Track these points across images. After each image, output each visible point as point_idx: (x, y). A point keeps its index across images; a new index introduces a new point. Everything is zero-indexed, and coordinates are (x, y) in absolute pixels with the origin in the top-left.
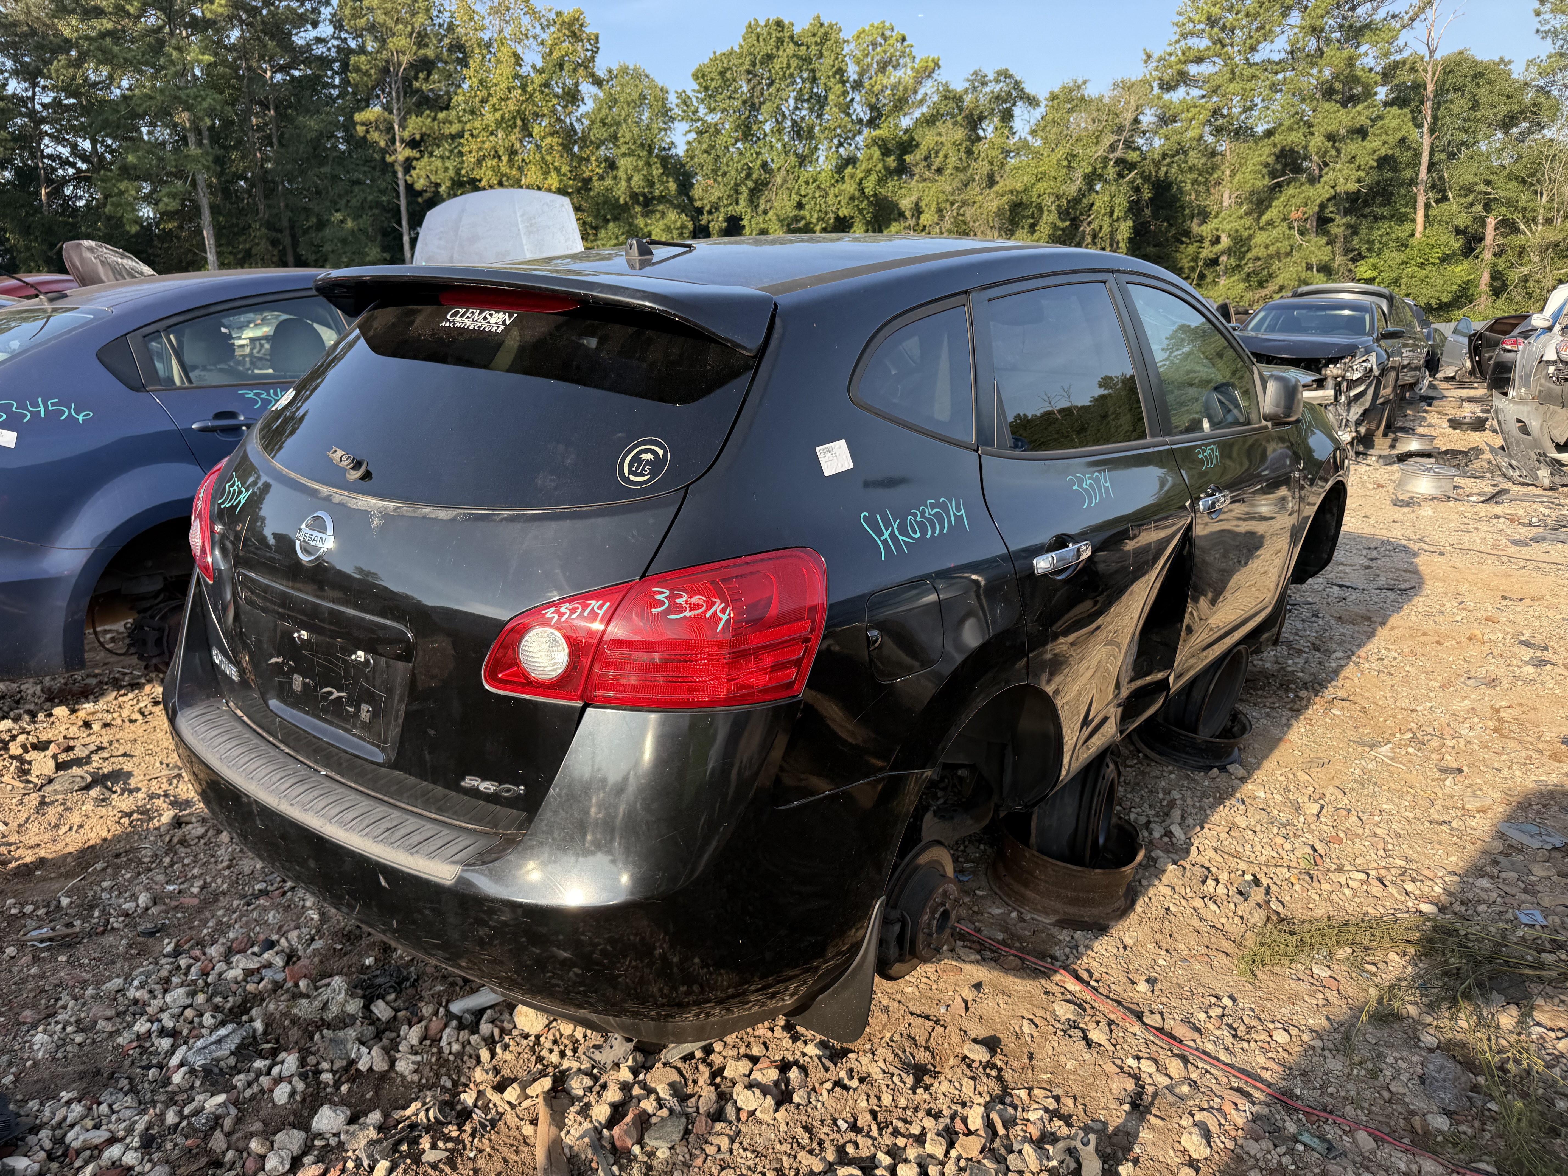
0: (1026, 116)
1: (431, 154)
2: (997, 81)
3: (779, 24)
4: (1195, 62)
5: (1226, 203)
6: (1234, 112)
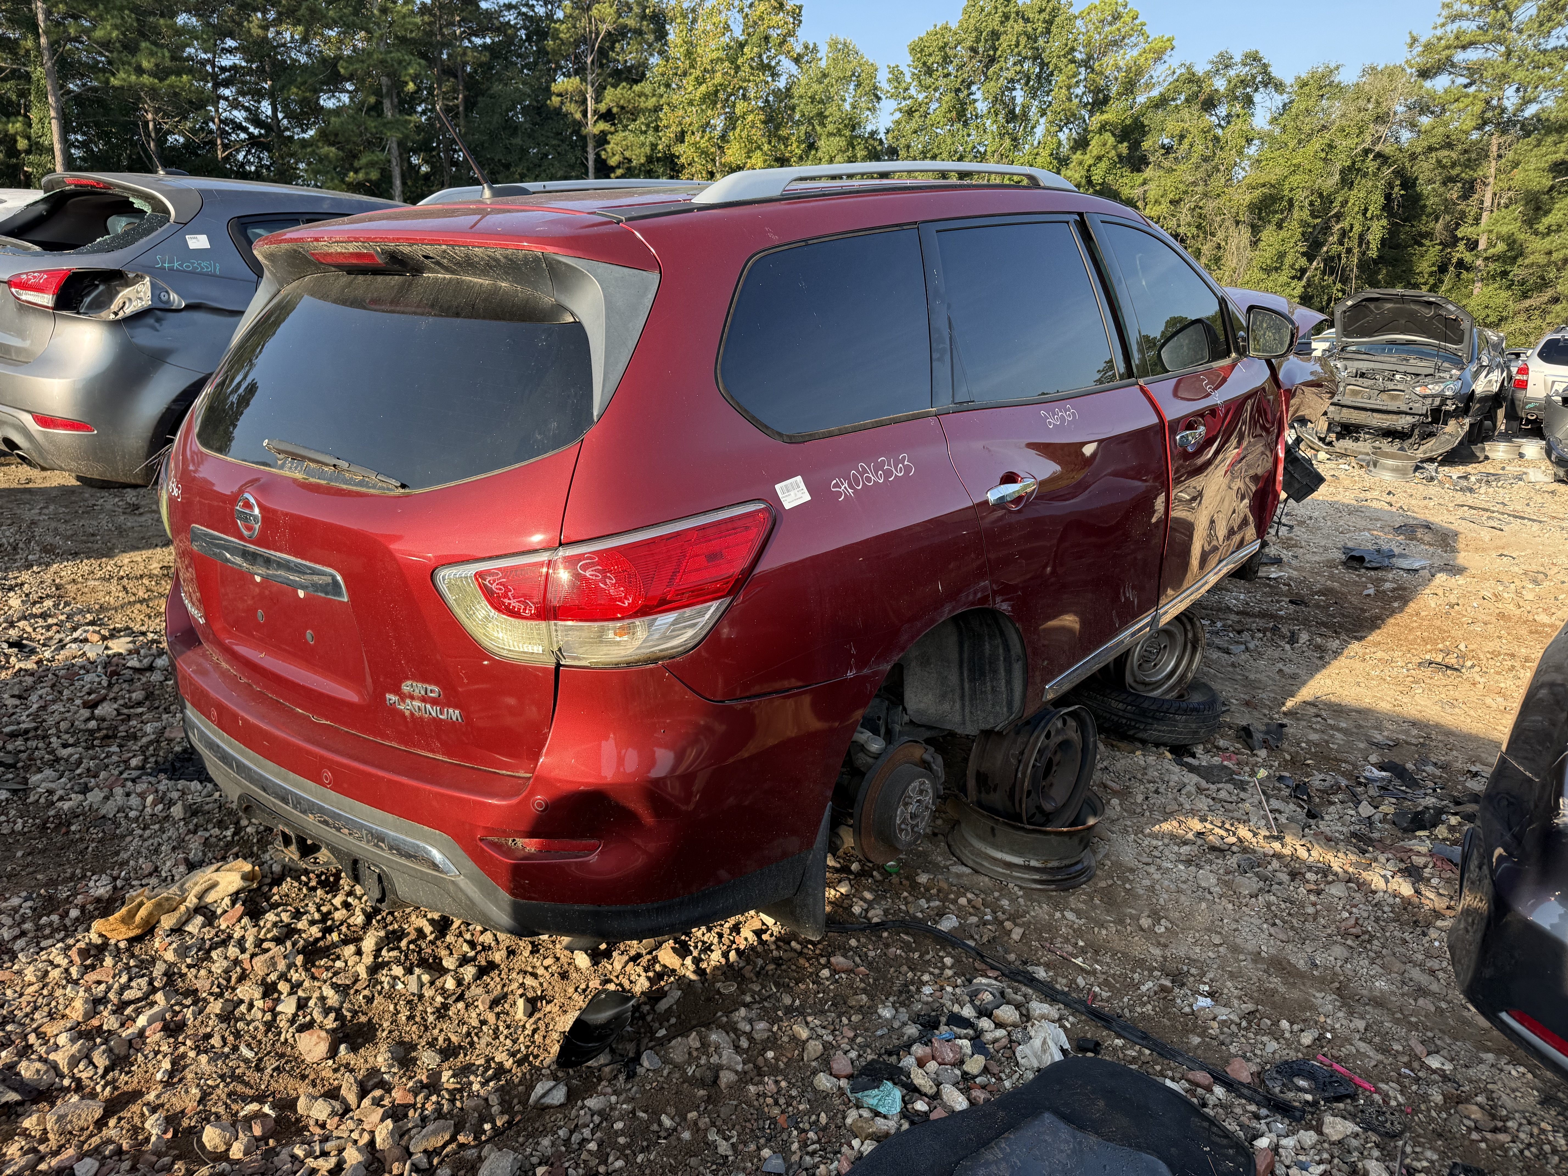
0: (1268, 104)
1: (625, 127)
2: (1244, 63)
4: (1464, 48)
5: (1487, 203)
6: (1506, 103)
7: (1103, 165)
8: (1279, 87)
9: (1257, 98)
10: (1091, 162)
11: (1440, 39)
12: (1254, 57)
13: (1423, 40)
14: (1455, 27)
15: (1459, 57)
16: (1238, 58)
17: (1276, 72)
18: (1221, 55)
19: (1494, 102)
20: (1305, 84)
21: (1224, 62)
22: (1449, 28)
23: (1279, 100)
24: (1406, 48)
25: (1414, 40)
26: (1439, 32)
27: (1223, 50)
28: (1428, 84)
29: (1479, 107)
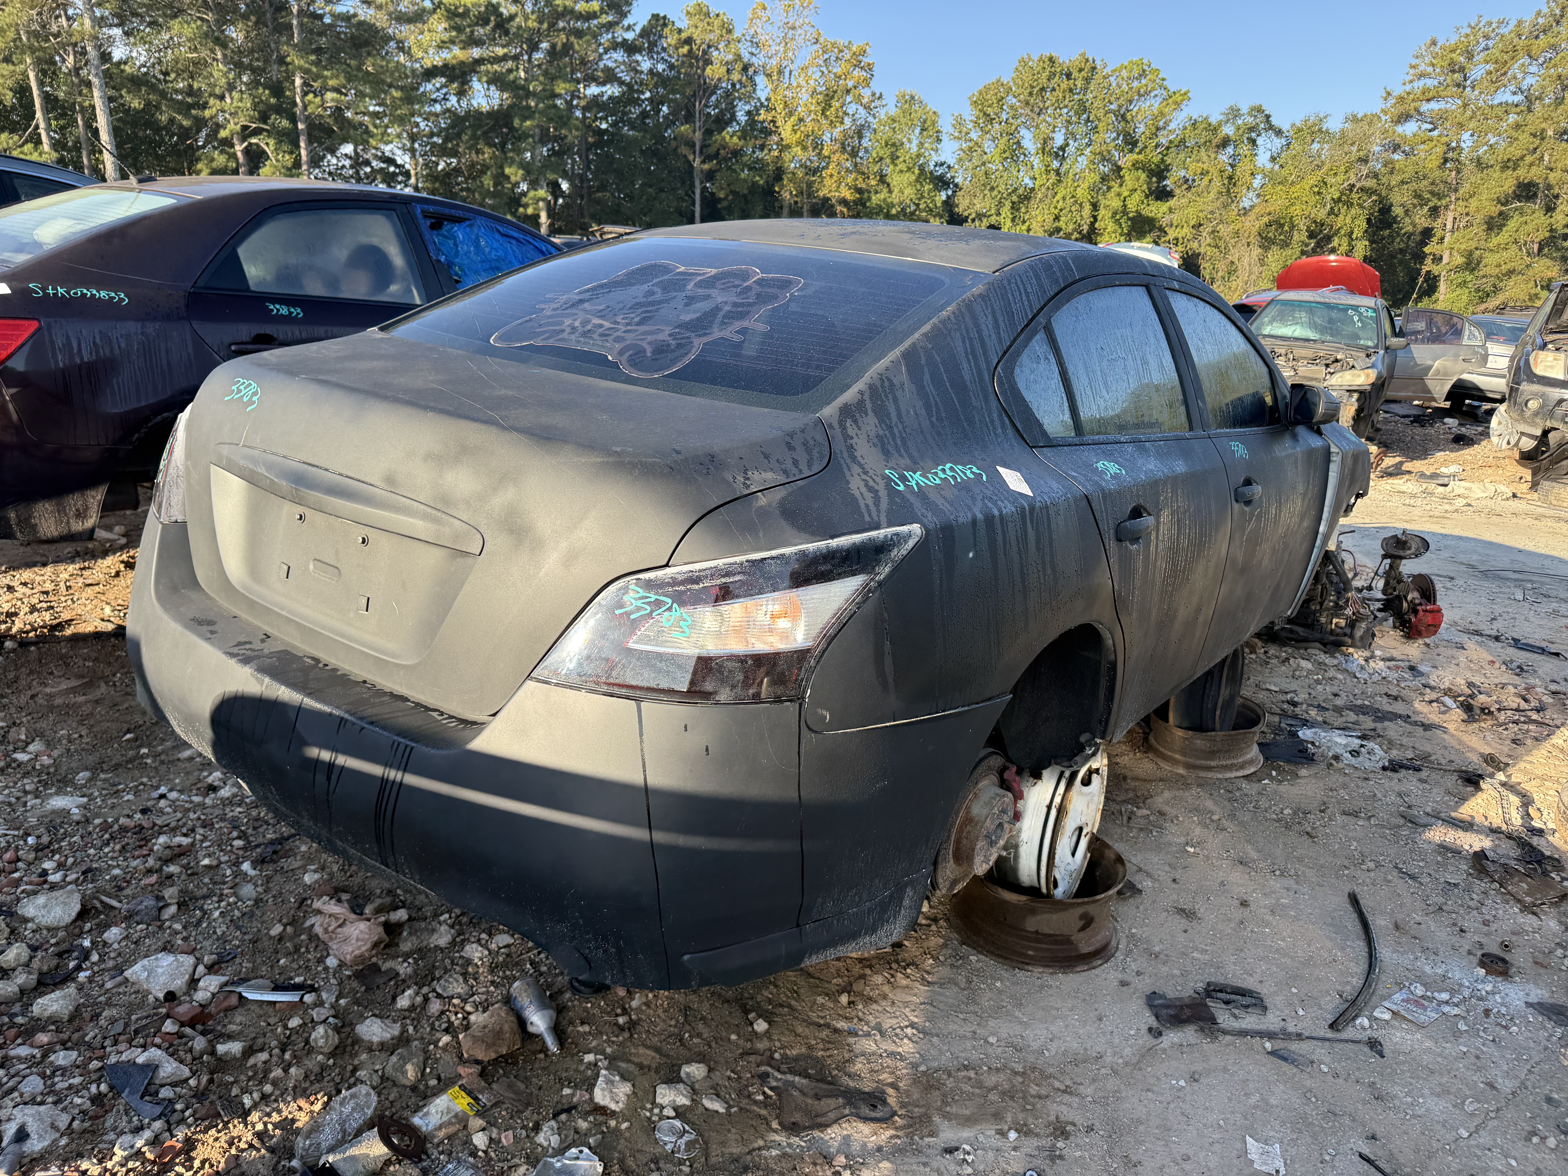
0: (1269, 146)
2: (1250, 114)
3: (1051, 60)
4: (1428, 100)
5: (1449, 226)
6: (1463, 145)
7: (1137, 197)
8: (1279, 133)
9: (1260, 141)
10: (1126, 194)
11: (1409, 94)
12: (1260, 110)
13: (1395, 94)
14: (1420, 84)
15: (1425, 107)
16: (1245, 110)
17: (1274, 121)
18: (1231, 108)
19: (1454, 145)
20: (1300, 130)
21: (1235, 113)
22: (1415, 84)
23: (1278, 143)
24: (1382, 101)
25: (1389, 94)
26: (1408, 88)
27: (1232, 103)
28: (1400, 129)
29: (1440, 150)
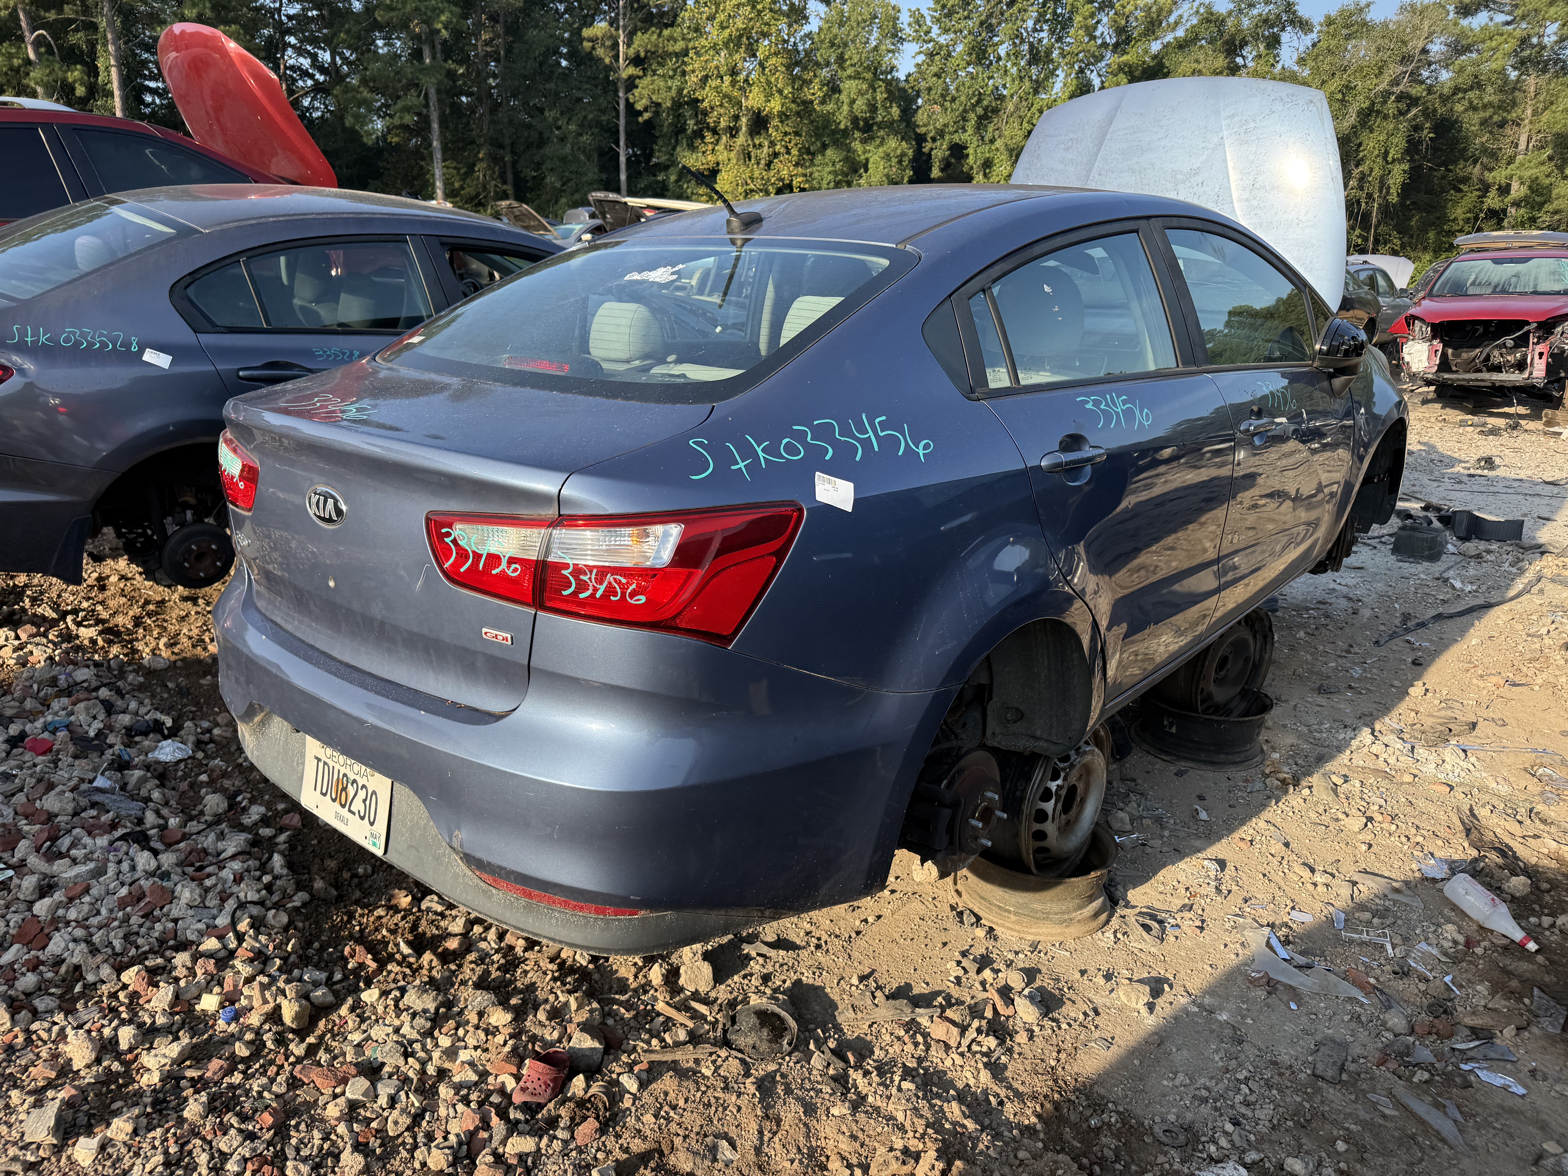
1: (654, 72)
